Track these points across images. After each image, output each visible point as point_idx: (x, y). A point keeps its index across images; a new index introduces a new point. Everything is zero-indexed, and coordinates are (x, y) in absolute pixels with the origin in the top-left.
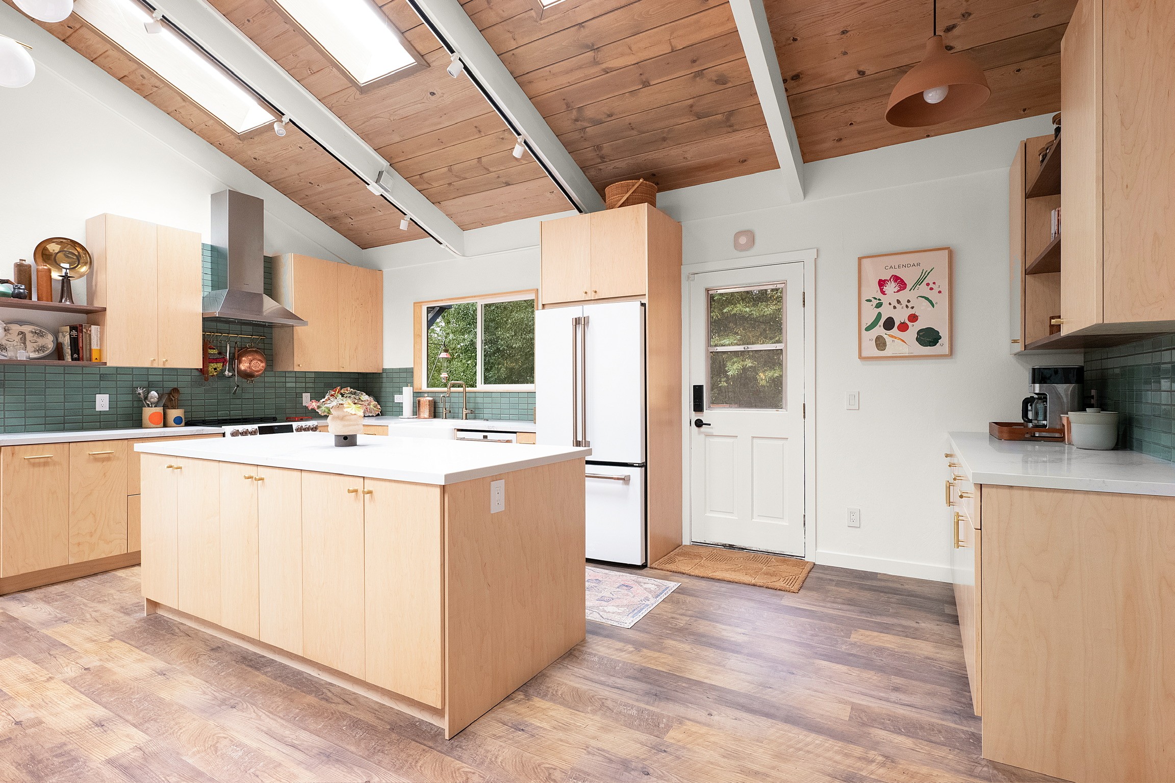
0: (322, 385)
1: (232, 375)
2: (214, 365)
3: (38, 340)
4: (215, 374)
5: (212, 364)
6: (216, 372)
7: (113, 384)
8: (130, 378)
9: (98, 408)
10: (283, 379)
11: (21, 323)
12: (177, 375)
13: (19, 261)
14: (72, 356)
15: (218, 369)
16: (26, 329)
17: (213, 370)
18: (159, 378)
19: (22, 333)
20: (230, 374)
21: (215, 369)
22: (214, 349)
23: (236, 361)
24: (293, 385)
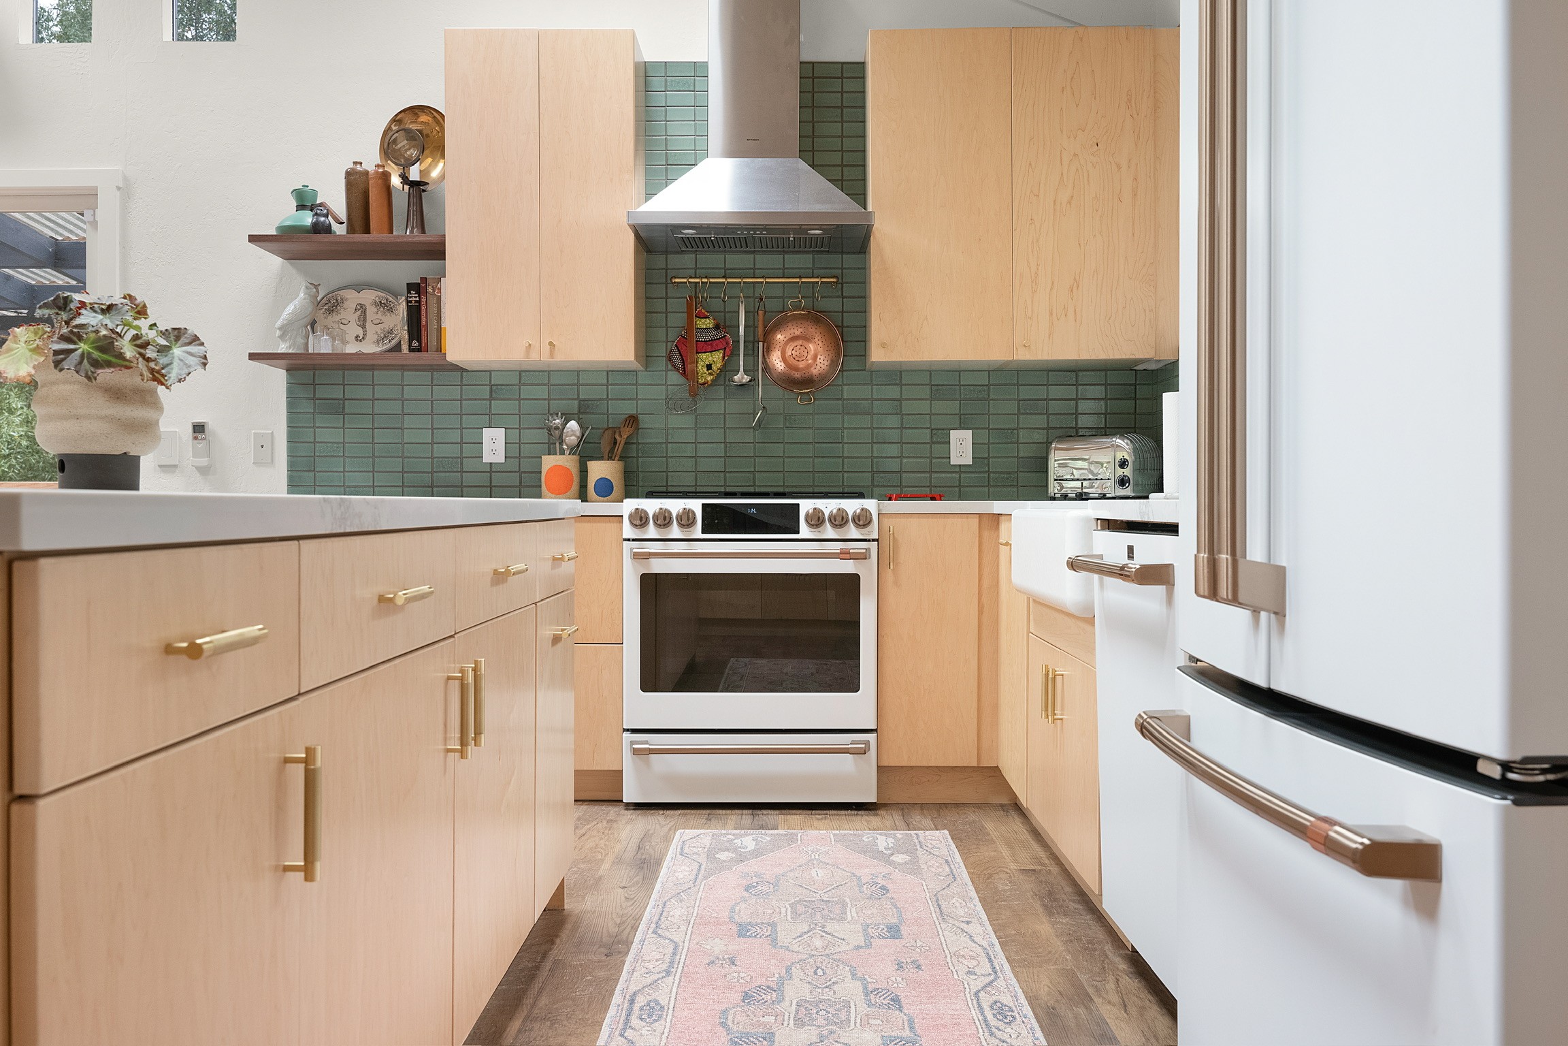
0: (1013, 407)
1: (750, 381)
2: (706, 358)
3: (383, 318)
4: (709, 378)
5: (704, 356)
6: (710, 374)
7: (512, 406)
8: (542, 392)
9: (488, 458)
10: (893, 392)
11: (358, 287)
12: (637, 384)
13: (352, 166)
14: (410, 346)
15: (714, 368)
16: (368, 297)
17: (705, 370)
18: (600, 393)
19: (362, 306)
20: (746, 379)
21: (709, 367)
22: (707, 317)
23: (761, 344)
24: (924, 407)
